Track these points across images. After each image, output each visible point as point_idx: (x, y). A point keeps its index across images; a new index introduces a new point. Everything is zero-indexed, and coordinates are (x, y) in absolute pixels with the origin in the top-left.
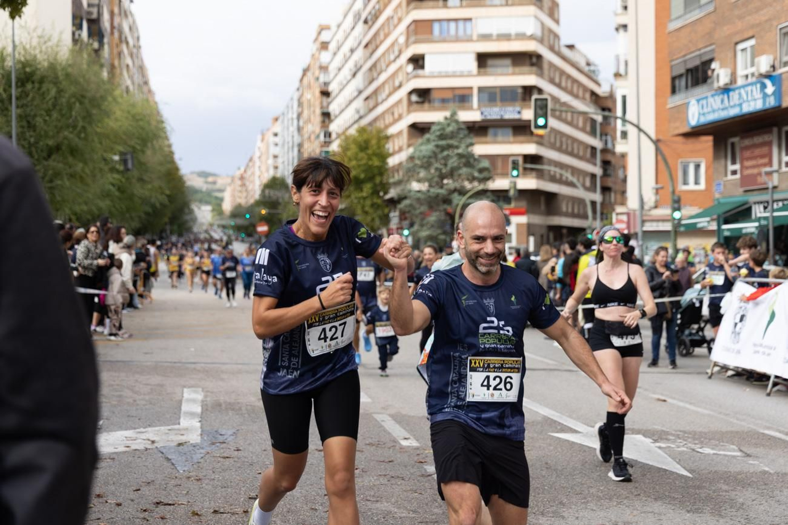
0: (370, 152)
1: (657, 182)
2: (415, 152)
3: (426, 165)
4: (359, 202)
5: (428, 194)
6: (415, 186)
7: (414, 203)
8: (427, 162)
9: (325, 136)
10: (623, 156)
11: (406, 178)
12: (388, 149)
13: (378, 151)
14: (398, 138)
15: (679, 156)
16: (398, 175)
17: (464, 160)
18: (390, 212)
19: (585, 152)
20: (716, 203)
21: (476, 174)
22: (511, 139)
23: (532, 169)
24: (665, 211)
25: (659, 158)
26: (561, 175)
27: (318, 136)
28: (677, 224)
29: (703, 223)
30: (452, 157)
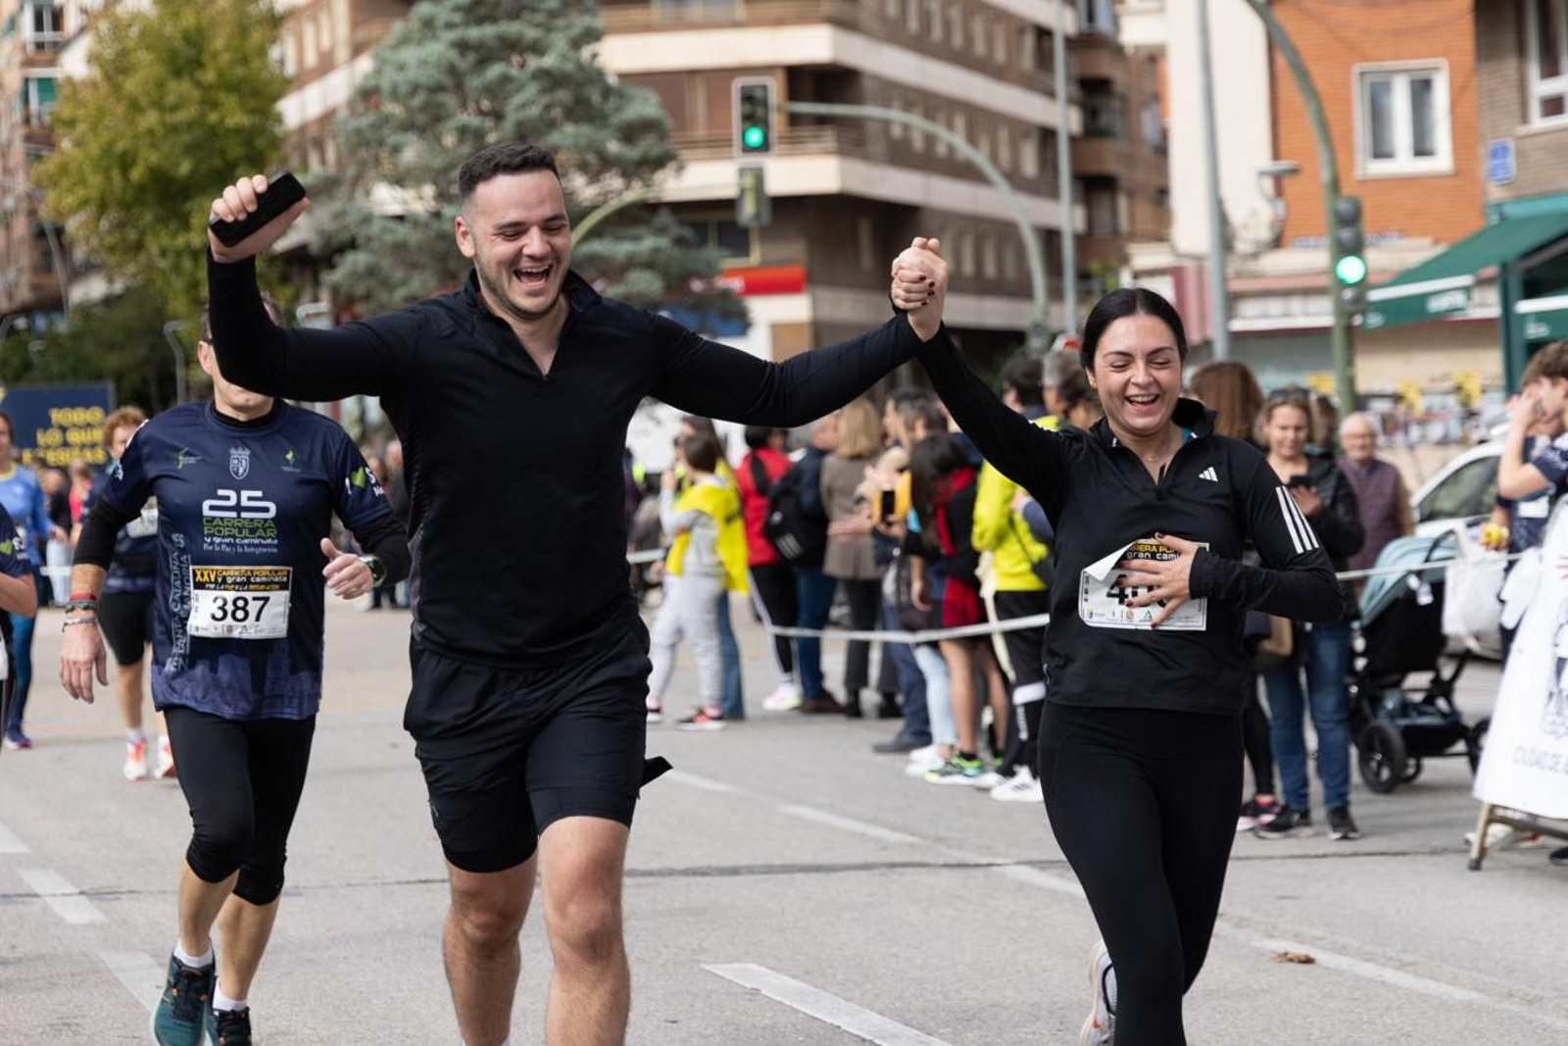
0: (209, 76)
1: (1276, 155)
2: (378, 72)
3: (421, 119)
4: (177, 268)
5: (435, 225)
6: (387, 198)
7: (386, 263)
8: (424, 108)
9: (39, 26)
10: (1153, 58)
11: (351, 171)
12: (282, 62)
13: (240, 71)
14: (315, 19)
15: (1355, 51)
16: (323, 161)
17: (563, 95)
18: (296, 299)
19: (1014, 49)
20: (1494, 219)
21: (613, 147)
22: (741, 12)
23: (821, 121)
24: (1306, 258)
25: (1281, 60)
26: (930, 139)
27: (13, 24)
28: (1353, 304)
29: (1448, 294)
30: (521, 88)
